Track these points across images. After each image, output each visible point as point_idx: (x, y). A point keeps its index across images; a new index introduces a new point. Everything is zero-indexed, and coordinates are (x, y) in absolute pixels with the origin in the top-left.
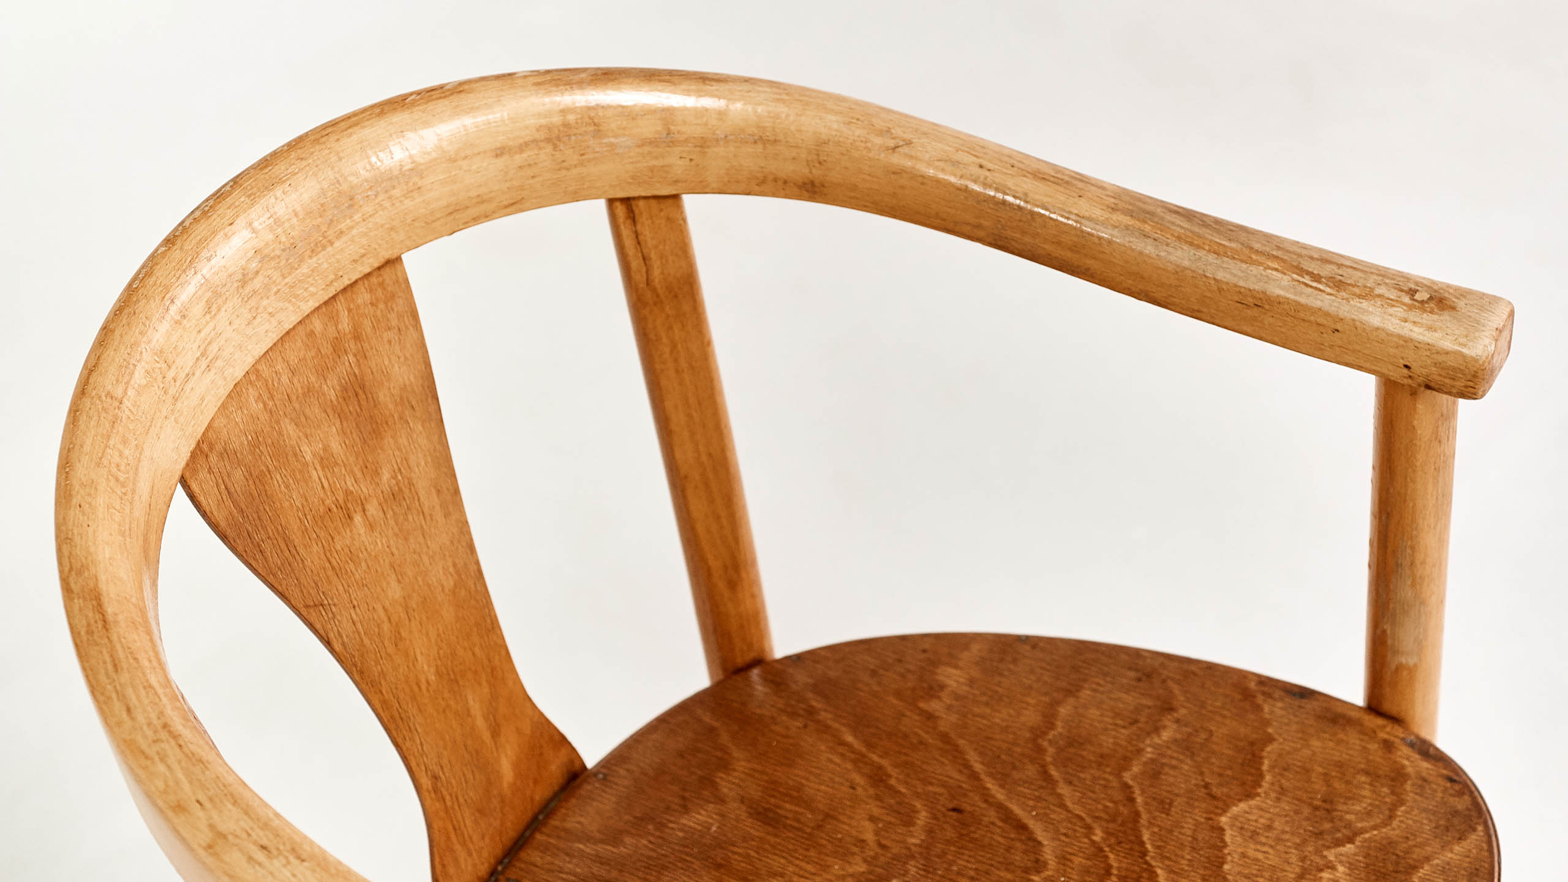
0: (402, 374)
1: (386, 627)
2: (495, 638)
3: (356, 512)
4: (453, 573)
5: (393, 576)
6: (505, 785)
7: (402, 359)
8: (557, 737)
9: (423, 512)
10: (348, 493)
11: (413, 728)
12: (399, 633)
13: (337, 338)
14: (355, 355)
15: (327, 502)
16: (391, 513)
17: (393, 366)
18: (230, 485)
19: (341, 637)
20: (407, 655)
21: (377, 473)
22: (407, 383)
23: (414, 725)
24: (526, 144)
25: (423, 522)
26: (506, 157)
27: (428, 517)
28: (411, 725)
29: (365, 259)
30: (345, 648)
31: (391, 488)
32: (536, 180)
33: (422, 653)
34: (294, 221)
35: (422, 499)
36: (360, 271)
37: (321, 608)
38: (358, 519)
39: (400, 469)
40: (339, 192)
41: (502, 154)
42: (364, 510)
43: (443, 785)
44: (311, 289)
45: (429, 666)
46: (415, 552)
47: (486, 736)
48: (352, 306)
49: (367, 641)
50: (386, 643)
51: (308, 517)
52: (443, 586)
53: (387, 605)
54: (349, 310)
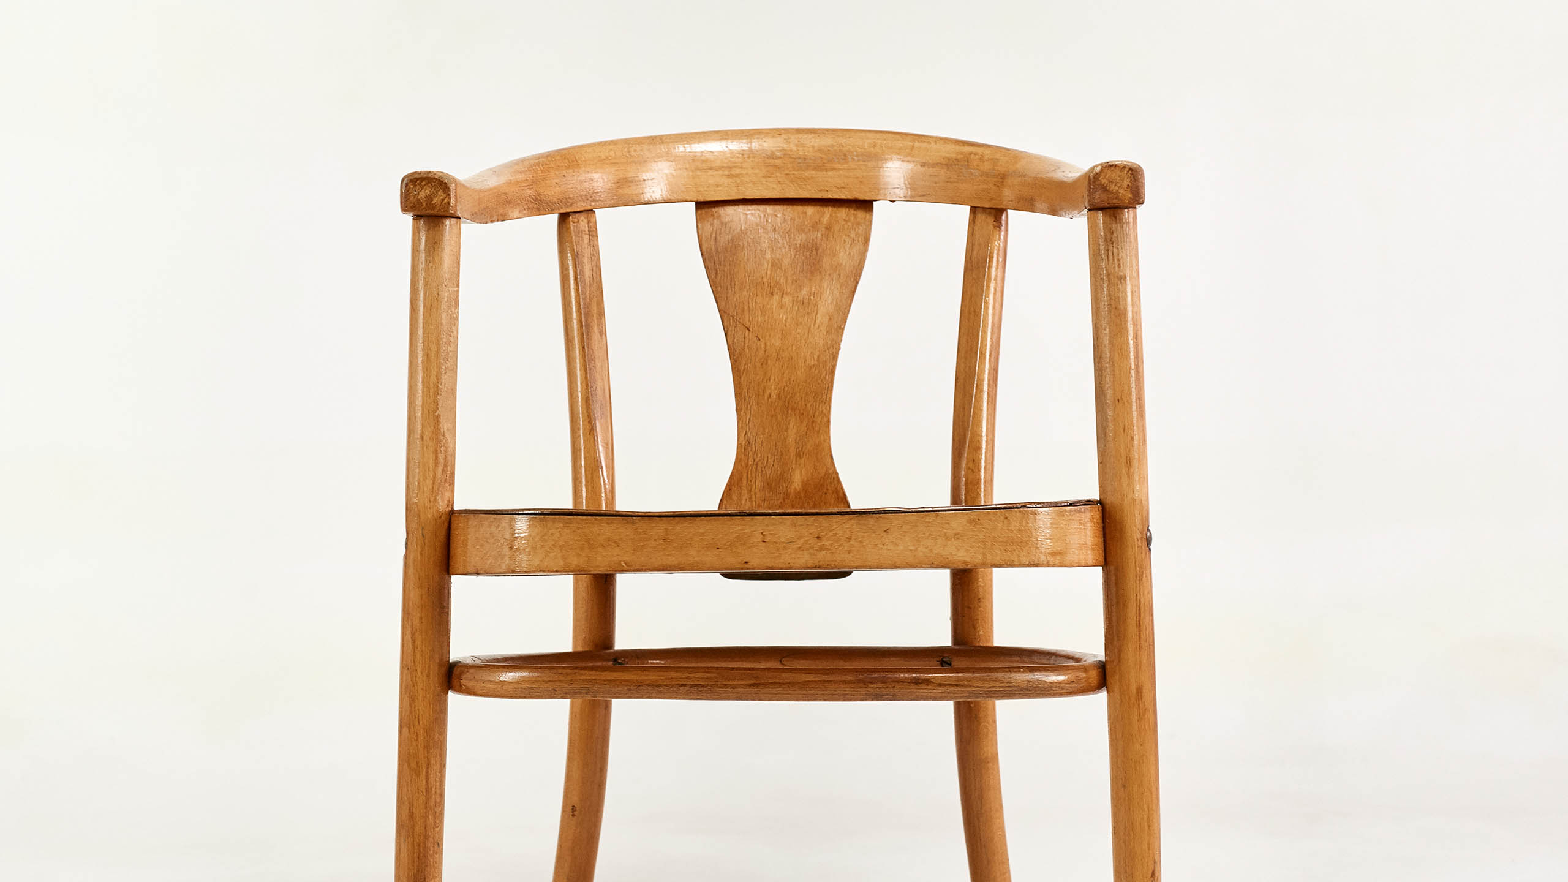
0: (844, 258)
1: (761, 353)
2: (824, 408)
3: (777, 293)
4: (816, 359)
5: (780, 335)
6: (793, 487)
7: (848, 253)
8: (841, 494)
9: (815, 321)
10: (778, 283)
11: (749, 408)
12: (767, 360)
13: (816, 222)
14: (822, 235)
15: (765, 280)
16: (797, 308)
17: (840, 252)
18: (718, 237)
19: (734, 338)
20: (765, 374)
21: (800, 287)
22: (844, 264)
23: (751, 407)
24: (937, 164)
25: (812, 326)
26: (926, 168)
27: (817, 326)
28: (749, 406)
29: (843, 190)
30: (733, 344)
31: (804, 298)
32: (938, 185)
33: (775, 380)
34: (811, 149)
35: (819, 315)
36: (839, 195)
37: (731, 318)
38: (776, 298)
39: (814, 294)
40: (840, 150)
41: (924, 166)
42: (782, 297)
43: (751, 451)
44: (808, 186)
45: (776, 389)
46: (799, 334)
47: (792, 452)
48: (834, 215)
49: (747, 350)
50: (757, 359)
51: (750, 278)
52: (806, 360)
53: (768, 344)
54: (831, 215)
